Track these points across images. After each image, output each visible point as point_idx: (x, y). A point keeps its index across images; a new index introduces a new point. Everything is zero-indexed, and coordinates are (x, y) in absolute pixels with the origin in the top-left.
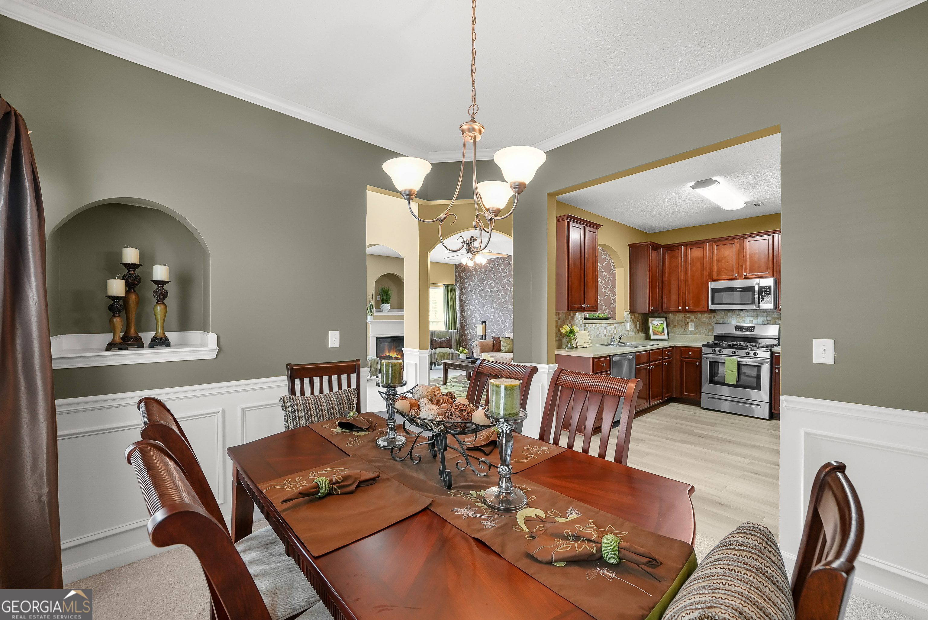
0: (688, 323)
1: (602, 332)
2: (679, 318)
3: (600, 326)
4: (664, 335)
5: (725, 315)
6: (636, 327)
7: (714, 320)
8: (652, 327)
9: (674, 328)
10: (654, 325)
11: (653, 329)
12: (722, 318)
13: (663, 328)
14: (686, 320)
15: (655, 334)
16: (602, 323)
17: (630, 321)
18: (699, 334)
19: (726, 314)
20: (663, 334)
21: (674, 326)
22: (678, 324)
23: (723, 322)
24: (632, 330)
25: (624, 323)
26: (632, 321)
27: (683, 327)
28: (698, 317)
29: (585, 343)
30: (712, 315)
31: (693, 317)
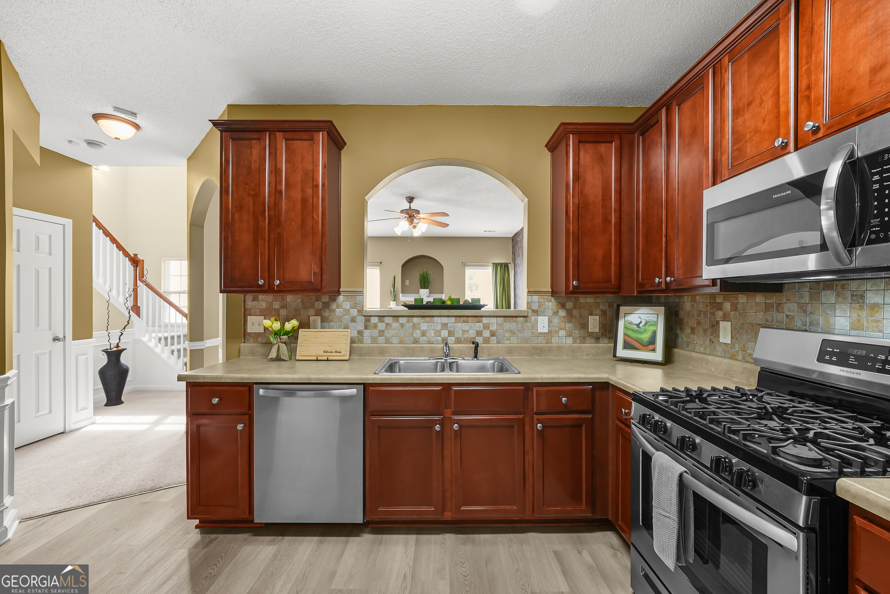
0: (718, 323)
1: (431, 334)
2: (701, 307)
3: (423, 322)
4: (654, 350)
5: (811, 298)
6: (584, 326)
7: (781, 316)
8: (625, 328)
9: (691, 334)
10: (631, 323)
11: (625, 335)
12: (803, 308)
13: (654, 333)
14: (713, 314)
15: (627, 346)
16: (433, 316)
17: (556, 313)
18: (740, 357)
19: (815, 297)
20: (651, 347)
21: (691, 328)
22: (699, 323)
23: (806, 325)
24: (562, 333)
25: (526, 317)
26: (562, 313)
27: (708, 333)
28: (740, 306)
29: (324, 352)
30: (773, 299)
31: (727, 306)
